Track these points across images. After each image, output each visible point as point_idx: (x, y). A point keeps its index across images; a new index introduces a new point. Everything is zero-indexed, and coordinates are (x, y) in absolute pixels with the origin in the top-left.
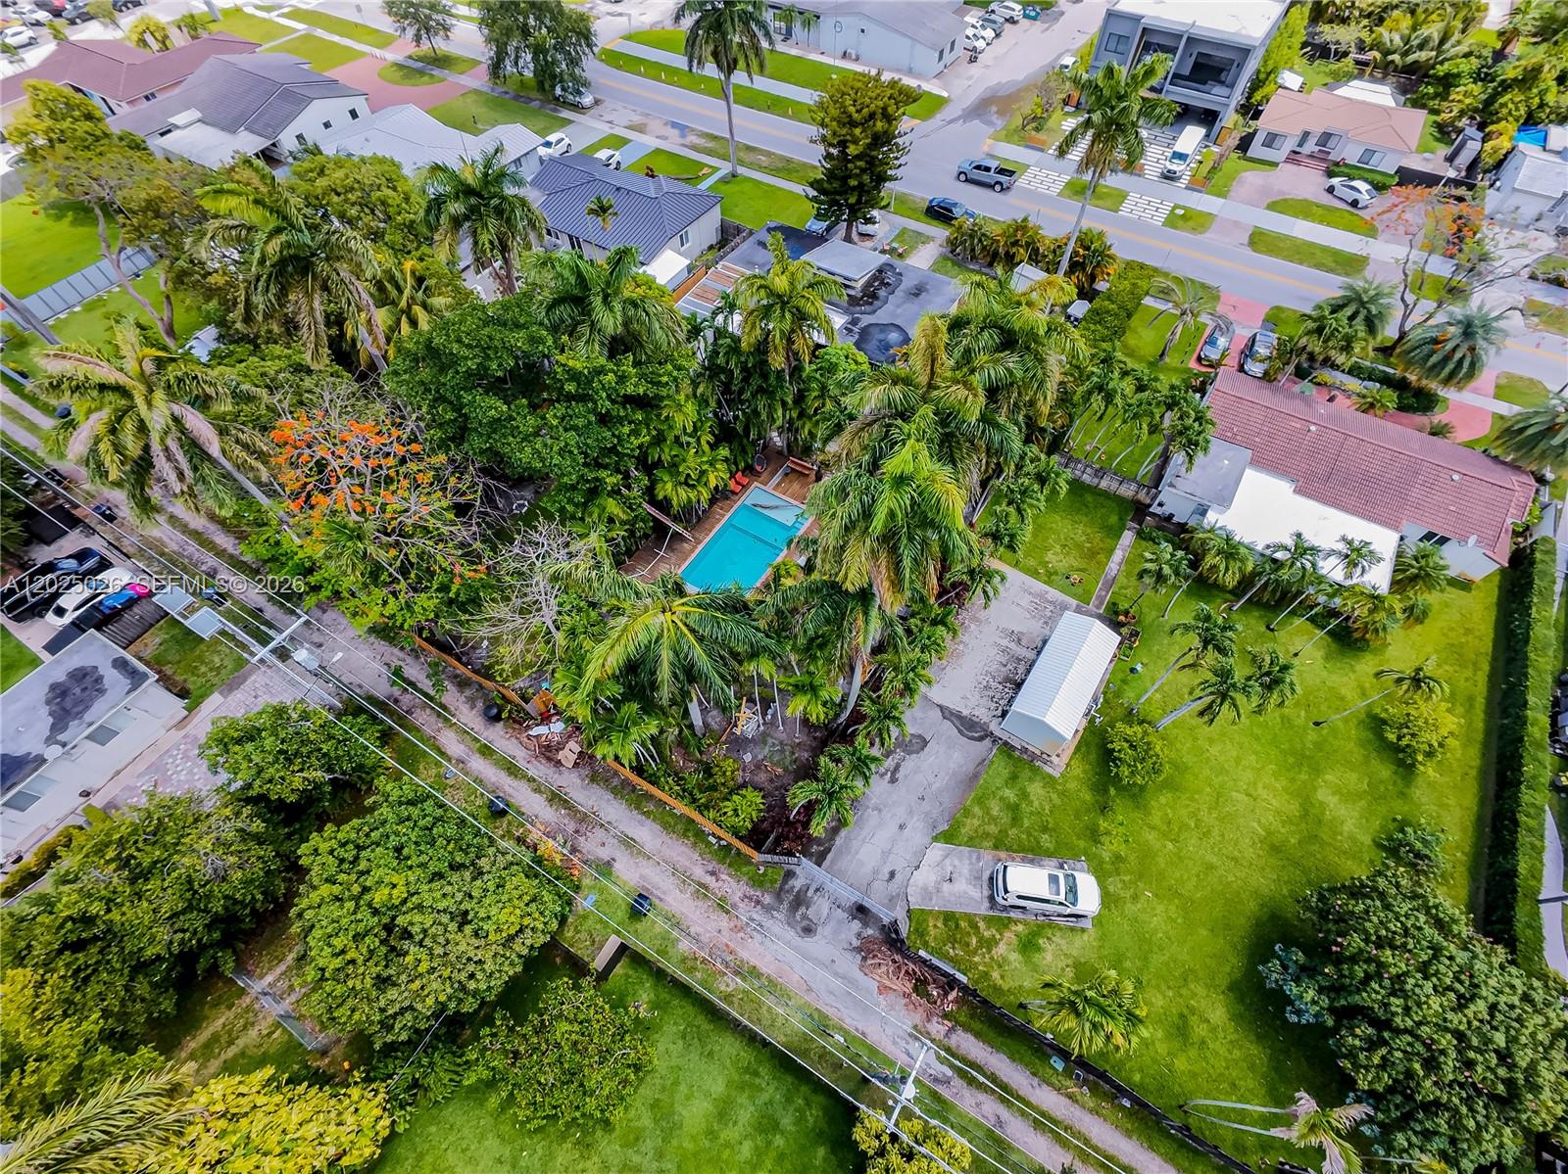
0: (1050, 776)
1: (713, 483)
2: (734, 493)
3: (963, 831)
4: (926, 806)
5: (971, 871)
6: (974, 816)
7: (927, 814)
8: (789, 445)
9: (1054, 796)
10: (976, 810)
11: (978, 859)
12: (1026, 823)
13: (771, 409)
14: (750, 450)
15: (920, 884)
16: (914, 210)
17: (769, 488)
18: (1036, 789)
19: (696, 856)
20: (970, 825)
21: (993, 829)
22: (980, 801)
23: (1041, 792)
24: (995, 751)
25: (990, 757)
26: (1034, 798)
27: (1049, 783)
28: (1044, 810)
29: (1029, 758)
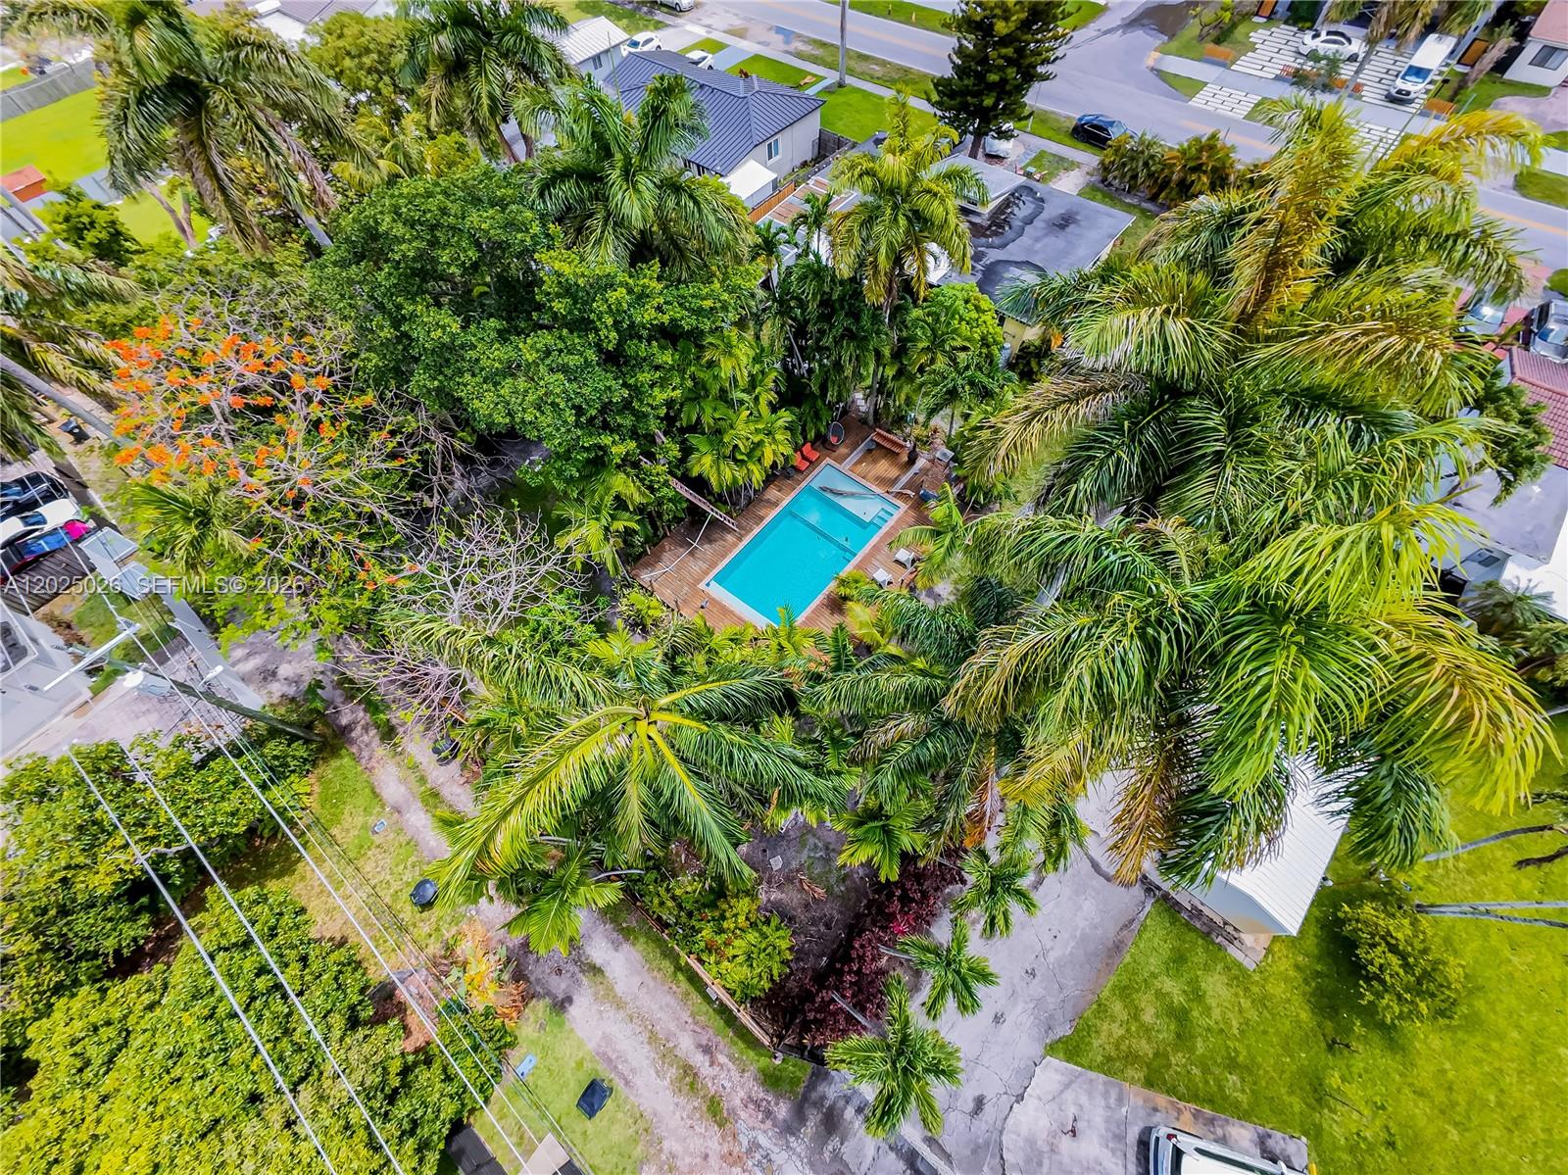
0: (1239, 965)
1: (769, 459)
2: (796, 469)
3: (1096, 1043)
4: (1036, 988)
5: (1107, 1121)
6: (1113, 1019)
7: (1039, 1003)
8: (876, 412)
9: (1246, 1003)
10: (1117, 1007)
11: (1120, 1100)
12: (1200, 1047)
13: (859, 361)
14: (825, 415)
15: (1024, 1131)
16: (1058, 130)
17: (846, 466)
18: (1215, 986)
19: (685, 1016)
20: (1108, 1034)
21: (1145, 1048)
22: (1125, 992)
23: (1225, 993)
24: (1148, 908)
25: (1142, 916)
26: (1212, 1002)
27: (1236, 978)
28: (1231, 1027)
29: (1205, 929)
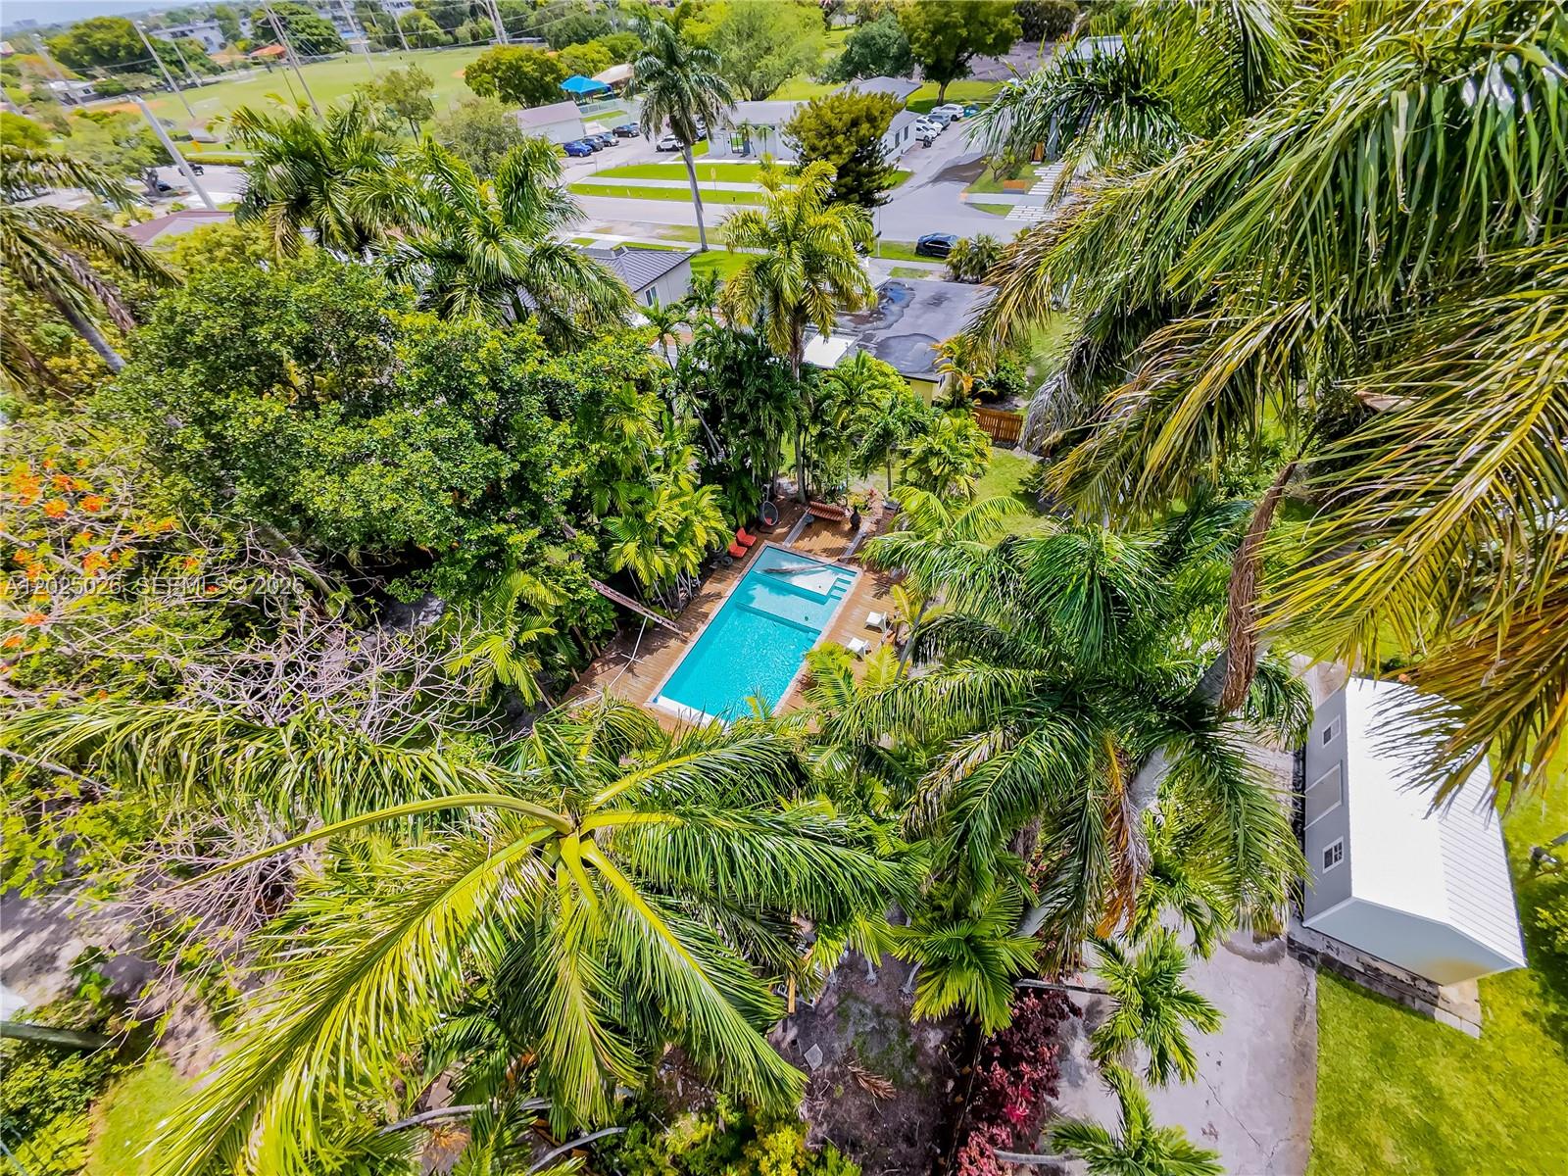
0: (1461, 1036)
1: (702, 539)
2: (736, 558)
9: (1498, 1092)
10: (1343, 1153)
14: (754, 498)
16: (903, 252)
17: (787, 544)
18: (1444, 1073)
22: (1342, 1125)
23: (1465, 1083)
24: (1314, 985)
25: (1312, 997)
26: (1456, 1103)
27: (1467, 1056)
28: (1498, 1135)
29: (1394, 995)
